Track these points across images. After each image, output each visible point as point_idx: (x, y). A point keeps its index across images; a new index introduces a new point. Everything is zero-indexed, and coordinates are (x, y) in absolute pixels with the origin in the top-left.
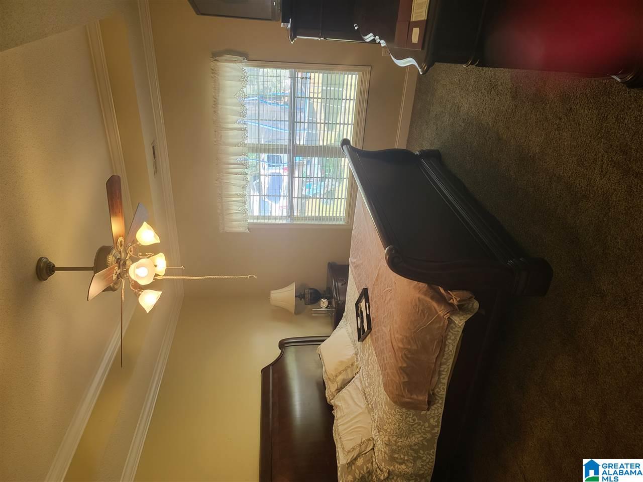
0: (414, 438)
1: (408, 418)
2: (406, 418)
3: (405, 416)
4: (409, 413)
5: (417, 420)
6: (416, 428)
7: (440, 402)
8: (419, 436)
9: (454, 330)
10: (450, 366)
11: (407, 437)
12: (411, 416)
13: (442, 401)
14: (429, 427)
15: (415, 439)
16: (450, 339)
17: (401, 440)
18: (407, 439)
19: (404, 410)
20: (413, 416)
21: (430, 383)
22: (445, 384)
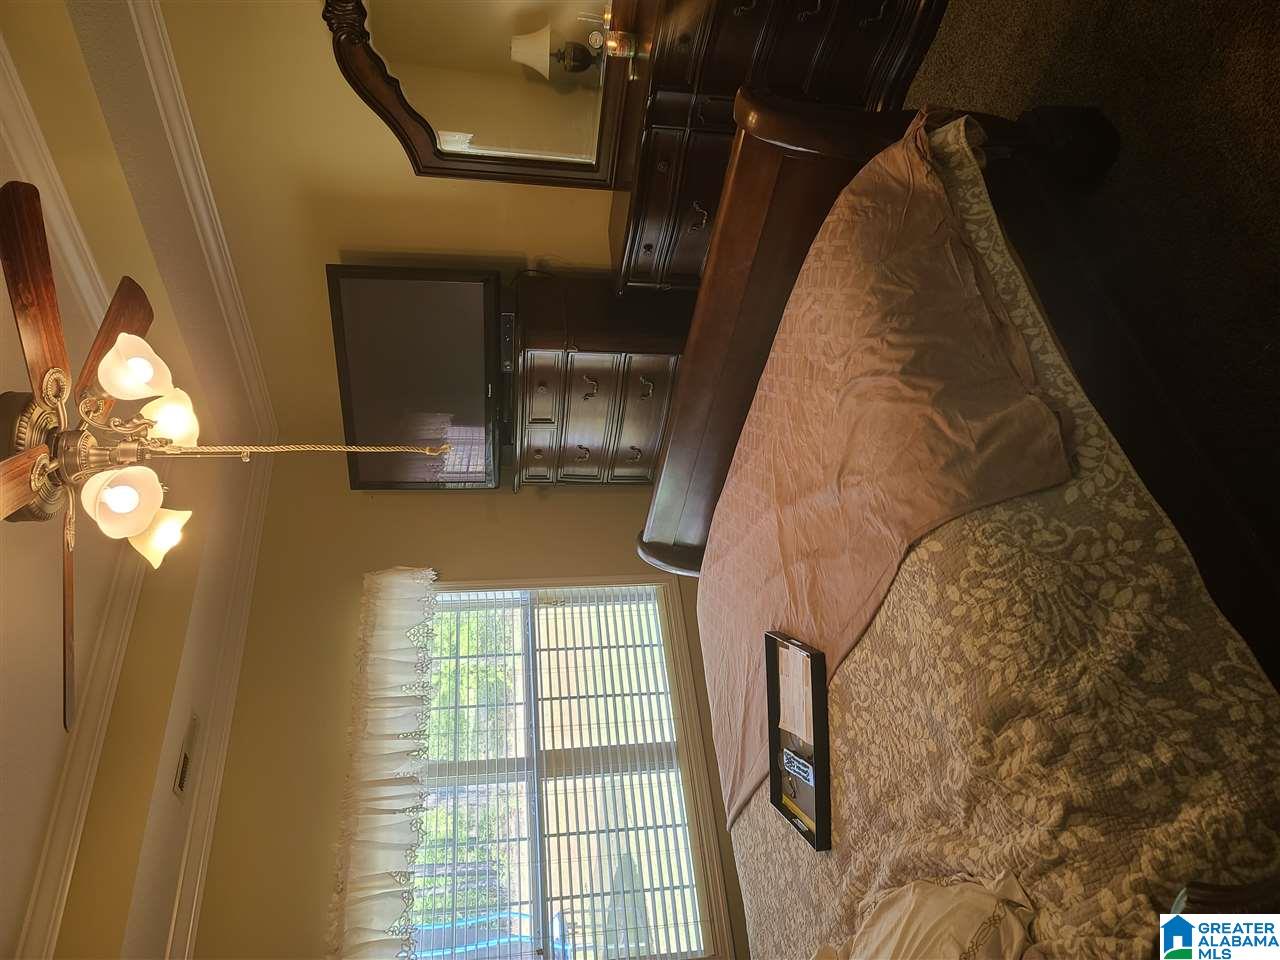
0: (1115, 617)
1: (1035, 535)
2: (1027, 536)
3: (1021, 532)
4: (1023, 516)
5: (1069, 529)
6: (1087, 558)
7: (1093, 430)
8: (1127, 594)
9: (971, 212)
10: (1033, 307)
11: (1088, 634)
12: (1040, 524)
13: (1096, 422)
14: (1128, 536)
15: (1122, 622)
16: (978, 239)
17: (1079, 664)
18: (1096, 643)
19: (1002, 514)
20: (1046, 520)
21: (1016, 372)
22: (1059, 367)
